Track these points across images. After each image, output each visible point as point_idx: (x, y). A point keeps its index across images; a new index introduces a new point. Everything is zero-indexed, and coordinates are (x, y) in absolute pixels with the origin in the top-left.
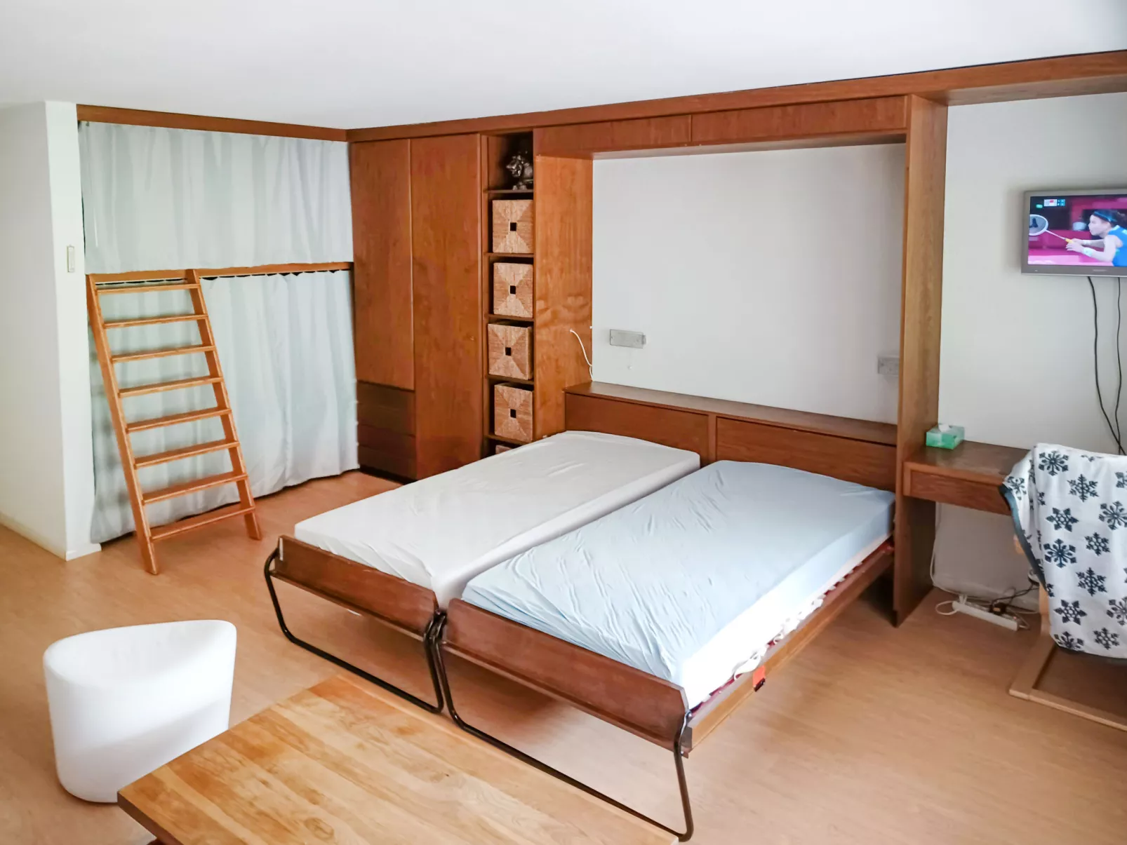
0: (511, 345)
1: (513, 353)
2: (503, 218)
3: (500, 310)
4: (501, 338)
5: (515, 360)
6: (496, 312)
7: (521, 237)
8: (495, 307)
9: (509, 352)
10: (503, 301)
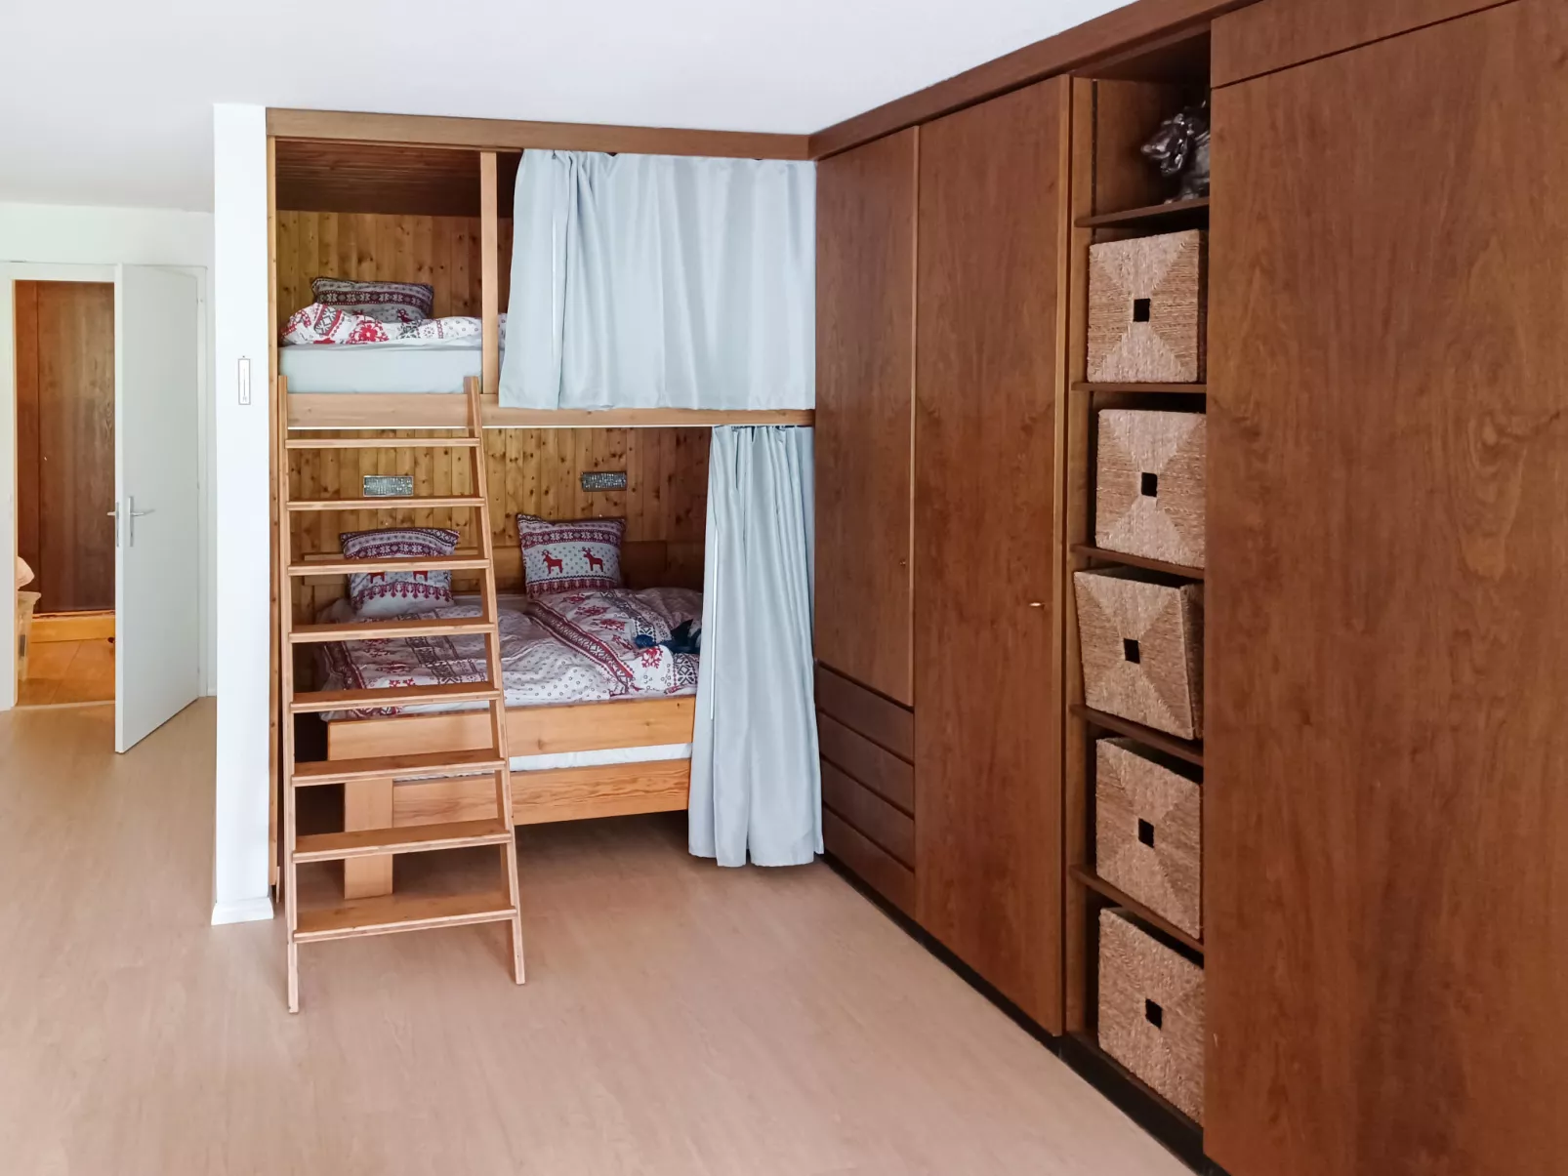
0: (1137, 633)
1: (1144, 658)
2: (1115, 287)
3: (1112, 537)
4: (1109, 611)
5: (1149, 675)
6: (1102, 542)
7: (1162, 336)
8: (1099, 528)
9: (1133, 651)
10: (1121, 514)
